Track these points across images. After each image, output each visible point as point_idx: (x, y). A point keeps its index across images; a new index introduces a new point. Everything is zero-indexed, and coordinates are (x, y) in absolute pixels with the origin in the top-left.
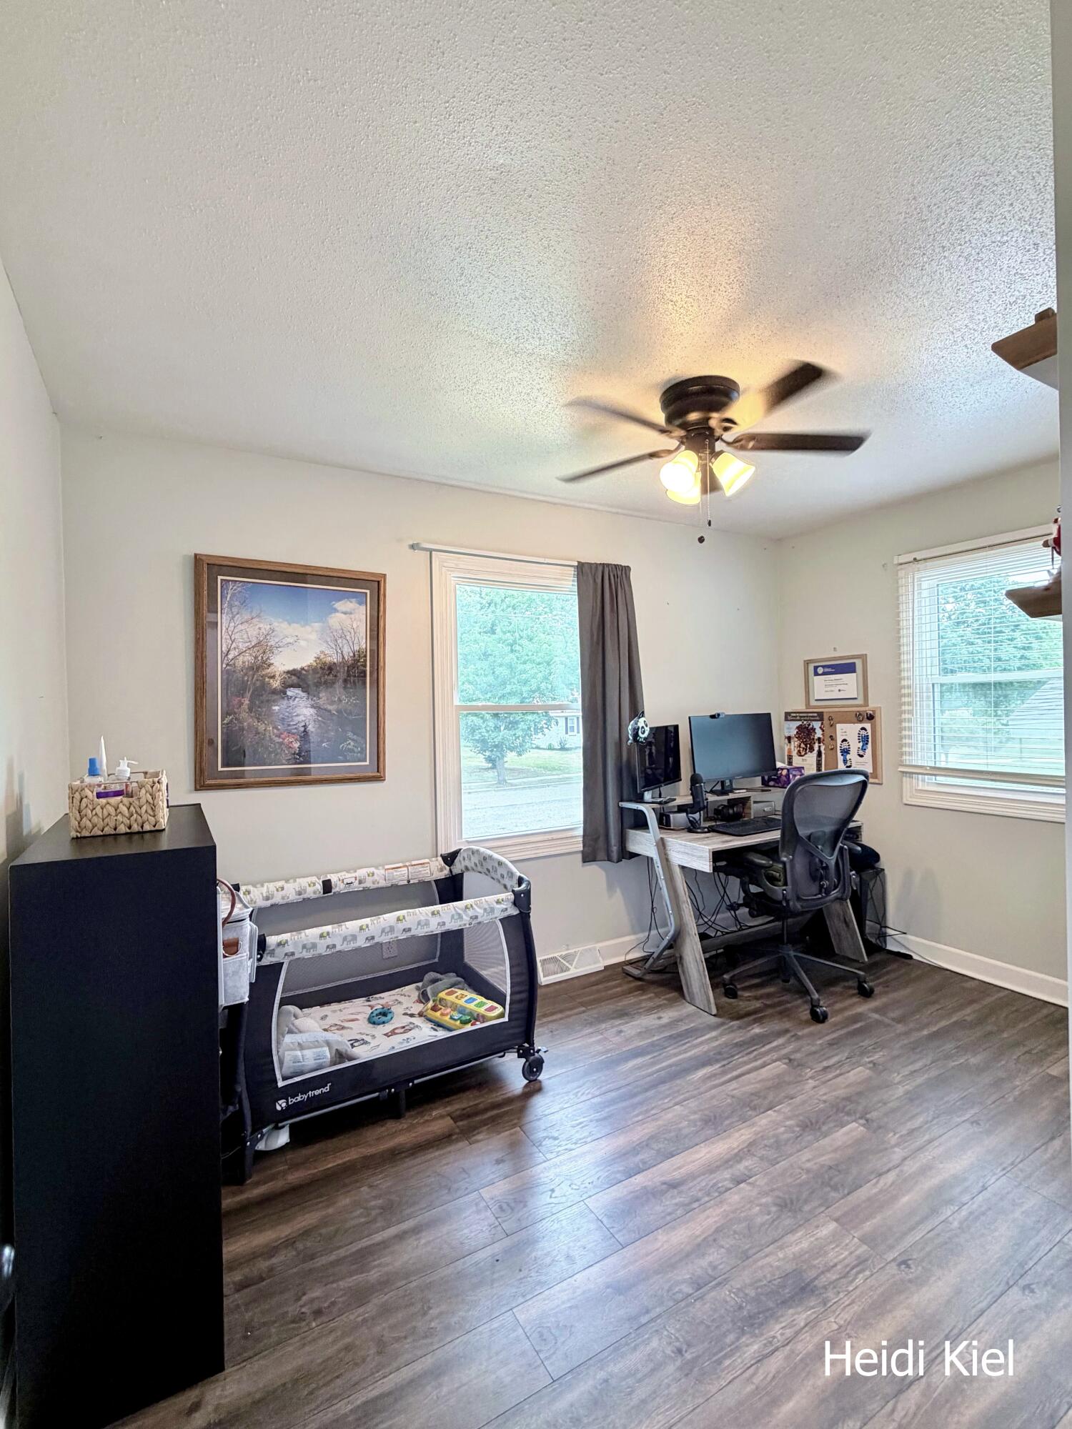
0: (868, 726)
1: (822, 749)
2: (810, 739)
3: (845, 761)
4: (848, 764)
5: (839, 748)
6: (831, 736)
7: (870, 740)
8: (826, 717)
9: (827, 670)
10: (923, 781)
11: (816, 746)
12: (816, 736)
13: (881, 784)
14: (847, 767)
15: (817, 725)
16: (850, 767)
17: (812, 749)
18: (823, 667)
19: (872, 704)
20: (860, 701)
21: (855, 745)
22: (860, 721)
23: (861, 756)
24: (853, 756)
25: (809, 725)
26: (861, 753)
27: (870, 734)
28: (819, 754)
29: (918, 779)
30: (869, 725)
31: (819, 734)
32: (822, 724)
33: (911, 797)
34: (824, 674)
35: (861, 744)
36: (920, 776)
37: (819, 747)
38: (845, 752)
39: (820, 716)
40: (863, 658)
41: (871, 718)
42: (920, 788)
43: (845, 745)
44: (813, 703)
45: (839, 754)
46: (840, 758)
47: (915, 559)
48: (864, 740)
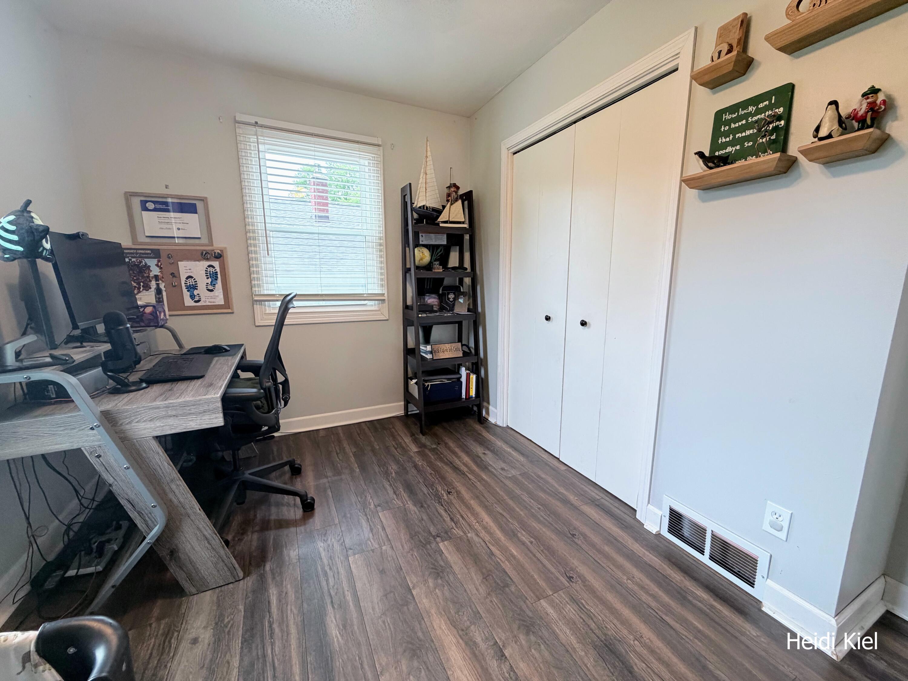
0: (216, 264)
1: (162, 286)
2: (143, 277)
3: (192, 297)
4: (197, 299)
5: (183, 285)
6: (172, 274)
7: (219, 276)
8: (163, 255)
9: (158, 206)
10: (269, 306)
11: (153, 284)
12: (152, 274)
13: (233, 313)
14: (196, 302)
15: (152, 263)
16: (198, 301)
17: (147, 287)
18: (154, 202)
19: (218, 244)
20: (204, 241)
21: (203, 282)
22: (208, 260)
23: (211, 291)
24: (202, 290)
25: (141, 262)
26: (210, 287)
27: (218, 270)
28: (159, 291)
29: (265, 306)
30: (218, 262)
31: (155, 271)
32: (159, 261)
33: (262, 320)
34: (155, 210)
35: (210, 280)
36: (266, 303)
37: (158, 285)
38: (192, 288)
39: (156, 254)
40: (203, 200)
41: (219, 257)
42: (267, 312)
43: (191, 282)
44: (141, 239)
45: (185, 290)
46: (186, 294)
47: (256, 123)
48: (213, 276)
